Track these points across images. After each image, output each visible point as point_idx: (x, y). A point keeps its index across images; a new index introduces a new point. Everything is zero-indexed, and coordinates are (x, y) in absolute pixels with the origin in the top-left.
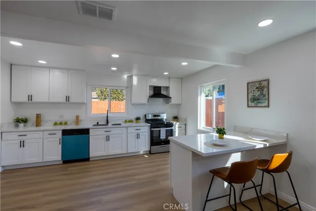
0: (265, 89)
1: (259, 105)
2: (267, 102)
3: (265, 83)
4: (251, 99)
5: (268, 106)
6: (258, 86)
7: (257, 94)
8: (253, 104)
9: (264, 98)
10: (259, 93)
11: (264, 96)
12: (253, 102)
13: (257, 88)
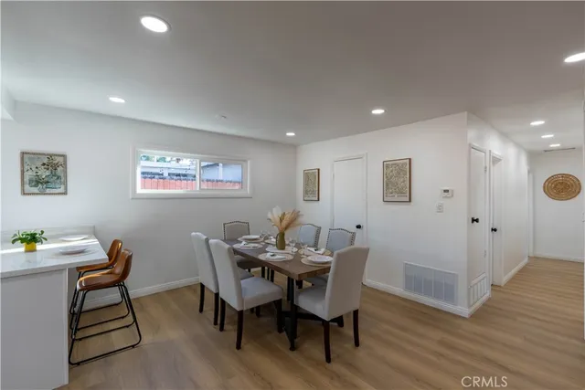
0: (60, 169)
1: (48, 191)
2: (63, 187)
3: (60, 160)
4: (31, 181)
5: (65, 193)
6: (46, 161)
7: (44, 173)
8: (35, 190)
9: (58, 181)
10: (48, 173)
11: (58, 177)
12: (36, 186)
13: (44, 164)
